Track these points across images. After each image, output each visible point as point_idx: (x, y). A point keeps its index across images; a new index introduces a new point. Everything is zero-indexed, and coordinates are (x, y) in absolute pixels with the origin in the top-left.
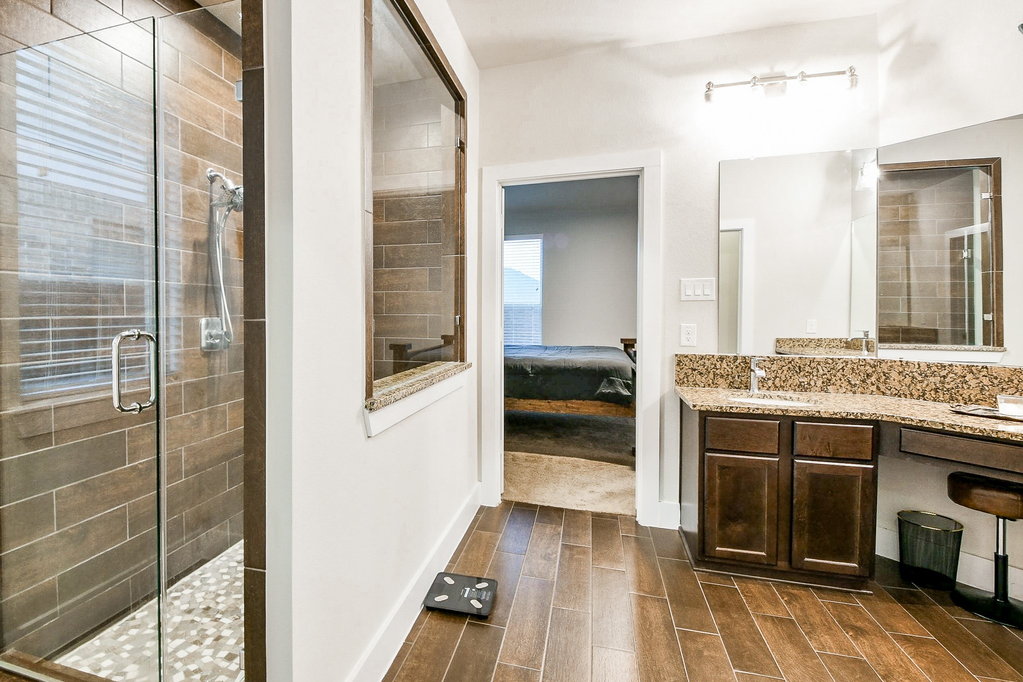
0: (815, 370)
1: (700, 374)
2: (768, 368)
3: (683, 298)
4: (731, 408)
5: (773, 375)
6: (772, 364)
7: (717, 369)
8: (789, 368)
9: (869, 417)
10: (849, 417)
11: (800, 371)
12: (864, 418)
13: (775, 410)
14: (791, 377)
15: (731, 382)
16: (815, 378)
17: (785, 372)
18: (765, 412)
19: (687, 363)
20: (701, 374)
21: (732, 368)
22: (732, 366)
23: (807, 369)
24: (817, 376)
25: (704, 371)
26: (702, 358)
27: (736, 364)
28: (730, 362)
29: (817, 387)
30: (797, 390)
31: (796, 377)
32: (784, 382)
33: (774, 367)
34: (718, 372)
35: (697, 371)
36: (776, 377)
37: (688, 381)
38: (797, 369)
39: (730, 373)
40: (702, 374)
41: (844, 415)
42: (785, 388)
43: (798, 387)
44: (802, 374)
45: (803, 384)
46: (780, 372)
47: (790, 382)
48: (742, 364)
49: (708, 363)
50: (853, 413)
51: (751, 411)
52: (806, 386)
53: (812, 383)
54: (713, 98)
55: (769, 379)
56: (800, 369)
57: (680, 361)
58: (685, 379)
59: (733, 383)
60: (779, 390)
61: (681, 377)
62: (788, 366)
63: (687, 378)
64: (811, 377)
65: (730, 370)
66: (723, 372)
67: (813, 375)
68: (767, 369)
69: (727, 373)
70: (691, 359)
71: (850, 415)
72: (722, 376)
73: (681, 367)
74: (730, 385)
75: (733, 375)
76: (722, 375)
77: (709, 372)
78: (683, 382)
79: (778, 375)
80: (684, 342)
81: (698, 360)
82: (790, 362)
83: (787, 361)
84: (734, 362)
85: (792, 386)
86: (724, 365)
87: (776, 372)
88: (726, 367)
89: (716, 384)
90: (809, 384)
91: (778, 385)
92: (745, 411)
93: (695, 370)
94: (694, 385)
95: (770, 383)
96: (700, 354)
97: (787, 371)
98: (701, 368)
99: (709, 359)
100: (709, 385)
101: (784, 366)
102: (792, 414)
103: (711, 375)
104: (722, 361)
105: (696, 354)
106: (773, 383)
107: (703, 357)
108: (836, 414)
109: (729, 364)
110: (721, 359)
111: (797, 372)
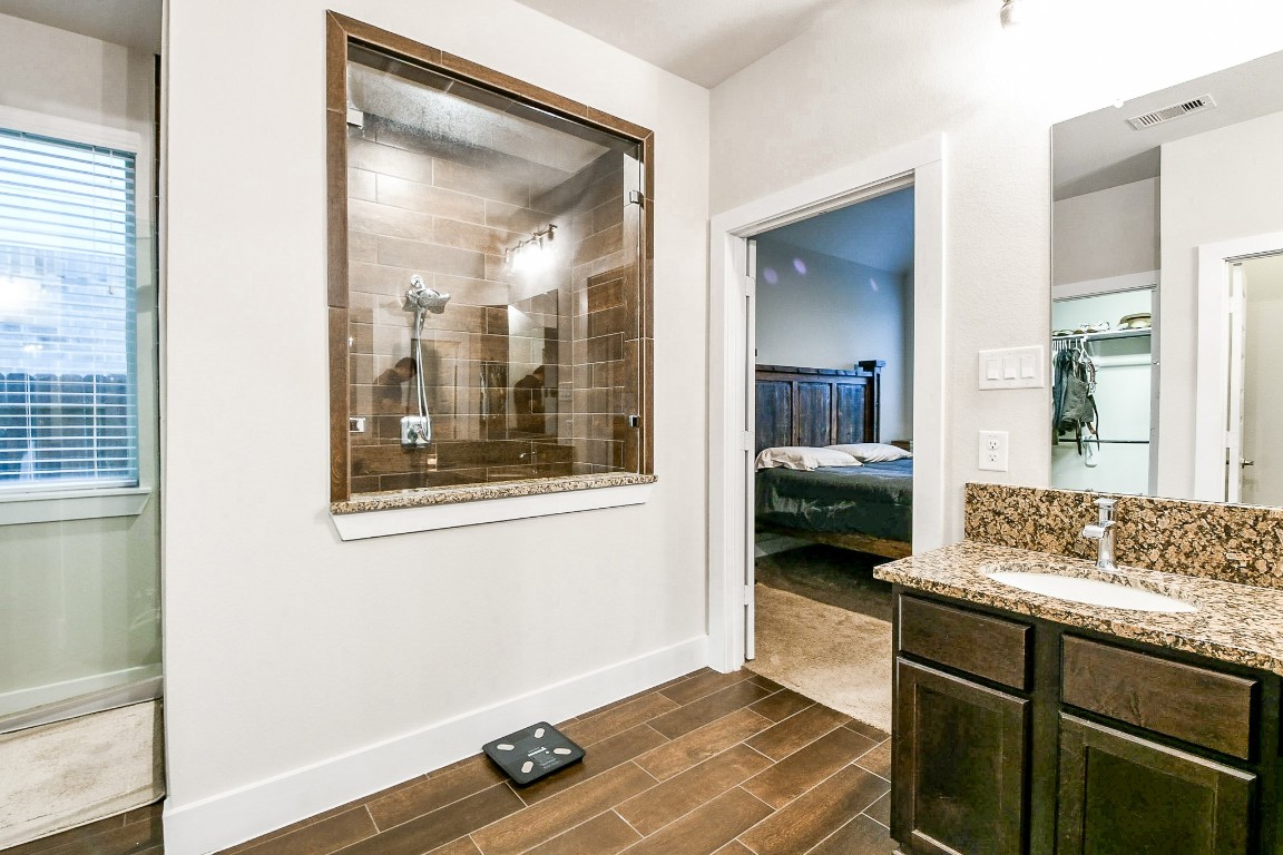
0: (1268, 537)
1: (1008, 523)
2: (1150, 523)
3: (984, 384)
4: (934, 584)
5: (1162, 538)
6: (1160, 516)
7: (1041, 516)
8: (1200, 527)
9: (1234, 658)
10: (1180, 647)
11: (1229, 537)
12: (1220, 655)
13: (1015, 604)
14: (1204, 548)
15: (1068, 543)
16: (1268, 556)
17: (1191, 535)
18: (996, 604)
19: (985, 500)
20: (1010, 522)
21: (1072, 517)
22: (1071, 513)
23: (1247, 533)
24: (1274, 551)
25: (1016, 517)
26: (1012, 493)
27: (1080, 509)
28: (1066, 504)
29: (1273, 576)
30: (1220, 576)
31: (1220, 548)
32: (1187, 555)
33: (1164, 523)
34: (1043, 521)
35: (1002, 517)
36: (1169, 544)
37: (986, 532)
38: (1220, 531)
39: (1067, 526)
40: (1013, 522)
41: (1169, 641)
42: (1190, 570)
43: (1224, 571)
44: (1233, 543)
45: (1236, 566)
46: (1177, 533)
47: (1203, 557)
48: (1091, 510)
49: (1023, 503)
50: (1192, 641)
51: (970, 597)
52: (1244, 571)
53: (1261, 566)
54: (1014, 16)
55: (1151, 546)
56: (1228, 534)
57: (973, 495)
58: (982, 530)
59: (1073, 545)
60: (1174, 571)
61: (975, 524)
62: (1199, 523)
63: (985, 526)
64: (1258, 552)
65: (1066, 520)
66: (1053, 524)
67: (1263, 550)
68: (1146, 525)
69: (1060, 525)
70: (995, 493)
71: (1184, 643)
72: (1051, 531)
73: (975, 507)
74: (1067, 549)
75: (1073, 530)
76: (1051, 529)
77: (1026, 521)
78: (978, 534)
79: (1172, 540)
80: (985, 463)
81: (1004, 495)
82: (1204, 516)
83: (1194, 513)
84: (1076, 506)
85: (1207, 566)
86: (1055, 510)
87: (1168, 533)
88: (1060, 514)
89: (1039, 543)
90: (1252, 567)
91: (1174, 561)
92: (959, 595)
93: (999, 514)
94: (999, 541)
95: (1154, 554)
96: (1008, 485)
97: (1196, 534)
98: (1010, 511)
99: (1025, 497)
100: (1026, 544)
101: (1187, 523)
102: (1048, 617)
103: (1030, 527)
104: (1051, 503)
105: (1003, 485)
106: (1162, 556)
107: (1014, 491)
108: (1149, 635)
109: (1065, 508)
110: (1050, 497)
111: (1219, 538)
